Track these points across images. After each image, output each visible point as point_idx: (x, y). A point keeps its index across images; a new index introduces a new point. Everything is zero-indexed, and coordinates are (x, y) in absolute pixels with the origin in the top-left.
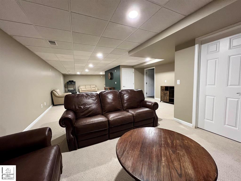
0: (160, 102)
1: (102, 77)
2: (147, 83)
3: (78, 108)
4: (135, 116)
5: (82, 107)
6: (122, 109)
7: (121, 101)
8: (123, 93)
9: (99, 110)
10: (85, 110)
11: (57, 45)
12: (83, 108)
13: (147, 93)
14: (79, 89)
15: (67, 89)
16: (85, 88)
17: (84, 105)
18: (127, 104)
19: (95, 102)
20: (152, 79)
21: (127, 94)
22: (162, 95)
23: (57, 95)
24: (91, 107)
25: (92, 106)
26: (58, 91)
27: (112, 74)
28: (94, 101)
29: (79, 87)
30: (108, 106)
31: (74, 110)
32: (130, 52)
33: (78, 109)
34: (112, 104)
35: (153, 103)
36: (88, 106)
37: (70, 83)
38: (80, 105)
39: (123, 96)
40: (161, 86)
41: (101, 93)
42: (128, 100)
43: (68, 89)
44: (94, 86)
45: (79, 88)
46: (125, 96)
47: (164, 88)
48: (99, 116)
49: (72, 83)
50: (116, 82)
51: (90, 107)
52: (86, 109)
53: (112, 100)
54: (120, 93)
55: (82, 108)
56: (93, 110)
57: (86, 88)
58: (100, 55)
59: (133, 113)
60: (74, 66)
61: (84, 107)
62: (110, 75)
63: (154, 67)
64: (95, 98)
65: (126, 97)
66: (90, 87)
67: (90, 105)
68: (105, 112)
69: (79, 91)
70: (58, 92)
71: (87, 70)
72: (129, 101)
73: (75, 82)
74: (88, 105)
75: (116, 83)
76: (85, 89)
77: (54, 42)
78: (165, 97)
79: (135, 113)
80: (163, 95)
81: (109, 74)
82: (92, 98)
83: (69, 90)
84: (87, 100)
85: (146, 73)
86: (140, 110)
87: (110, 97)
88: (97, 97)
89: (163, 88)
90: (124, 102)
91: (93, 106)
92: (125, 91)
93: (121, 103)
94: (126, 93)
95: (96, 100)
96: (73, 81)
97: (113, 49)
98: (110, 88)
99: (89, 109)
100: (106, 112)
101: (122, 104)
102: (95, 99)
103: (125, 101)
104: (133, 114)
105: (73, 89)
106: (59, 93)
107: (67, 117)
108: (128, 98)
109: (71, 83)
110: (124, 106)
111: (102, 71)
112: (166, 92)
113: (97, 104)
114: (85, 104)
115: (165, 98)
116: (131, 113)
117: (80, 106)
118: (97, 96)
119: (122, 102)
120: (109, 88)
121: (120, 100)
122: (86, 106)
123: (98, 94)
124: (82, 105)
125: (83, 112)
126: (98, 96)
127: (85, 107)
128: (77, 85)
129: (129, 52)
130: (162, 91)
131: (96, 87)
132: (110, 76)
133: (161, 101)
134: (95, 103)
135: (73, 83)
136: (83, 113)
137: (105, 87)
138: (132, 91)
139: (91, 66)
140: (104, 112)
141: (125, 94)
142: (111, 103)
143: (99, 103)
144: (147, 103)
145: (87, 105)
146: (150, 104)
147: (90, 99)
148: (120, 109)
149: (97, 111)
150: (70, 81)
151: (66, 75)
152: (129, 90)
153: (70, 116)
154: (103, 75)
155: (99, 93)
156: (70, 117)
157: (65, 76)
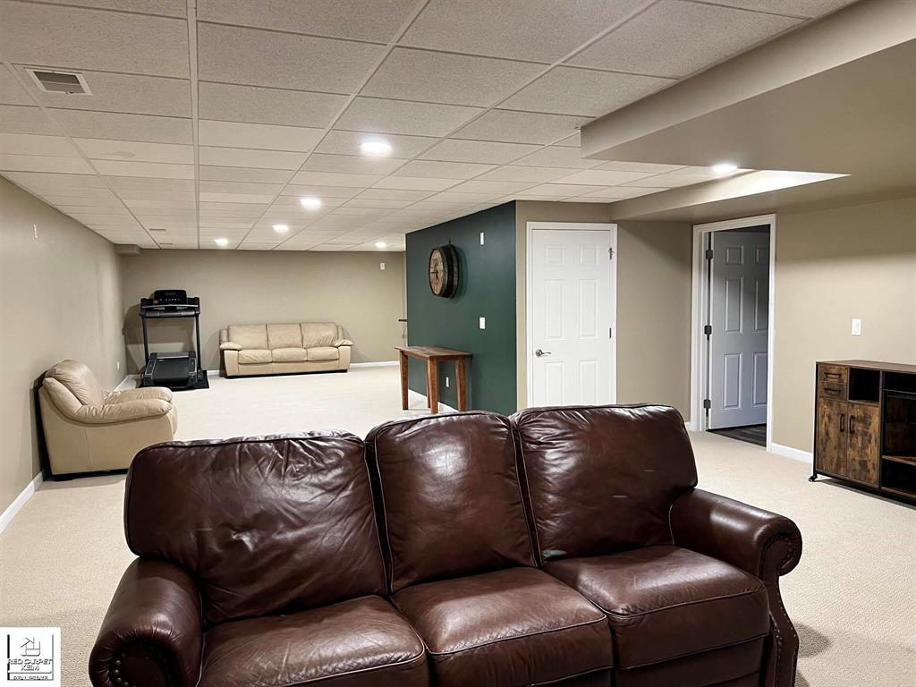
0: (813, 479)
1: (383, 266)
2: (708, 330)
3: (221, 546)
4: (625, 626)
5: (246, 539)
6: (527, 556)
7: (519, 496)
8: (537, 433)
9: (367, 562)
10: (265, 560)
11: (88, 92)
12: (256, 546)
13: (707, 404)
14: (222, 352)
15: (142, 346)
16: (263, 342)
17: (259, 529)
18: (565, 520)
19: (340, 499)
20: (750, 294)
21: (567, 444)
22: (827, 433)
23: (76, 406)
24: (312, 543)
25: (314, 536)
26: (79, 374)
27: (453, 257)
28: (329, 498)
29: (224, 334)
30: (424, 536)
31: (194, 565)
32: (592, 128)
33: (217, 558)
34: (461, 518)
35: (760, 522)
36: (290, 535)
37: (162, 307)
38: (229, 526)
39: (539, 454)
40: (818, 364)
41: (380, 437)
42: (576, 485)
43: (149, 345)
44: (329, 332)
45: (222, 346)
46: (551, 455)
47: (846, 378)
48: (364, 611)
49: (174, 309)
50: (482, 320)
51: (302, 541)
52: (274, 553)
53: (461, 489)
54: (518, 432)
55: (250, 546)
56: (322, 560)
57: (273, 342)
58: (376, 147)
59: (608, 595)
60: (198, 202)
61: (261, 540)
62: (440, 267)
63: (769, 220)
64: (338, 471)
65: (559, 462)
66: (298, 340)
67: (304, 524)
68: (405, 582)
69: (222, 367)
70: (84, 384)
71: (281, 229)
72: (578, 494)
73: (196, 301)
74: (293, 527)
75: (482, 326)
76: (266, 352)
77: (74, 79)
78: (853, 446)
79: (621, 599)
80: (833, 430)
81: (437, 255)
82: (317, 471)
83: (154, 355)
84: (282, 485)
85: (709, 255)
86: (660, 571)
87: (446, 460)
88: (353, 463)
89: (833, 380)
90: (545, 500)
91: (326, 531)
92: (553, 422)
93: (520, 506)
94: (556, 437)
95: (343, 487)
96: (184, 292)
97: (469, 114)
98: (438, 358)
99: (298, 557)
100: (415, 575)
101: (531, 516)
102: (339, 481)
103: (550, 497)
104: (607, 609)
105: (184, 351)
106: (86, 394)
107: (147, 628)
108: (570, 471)
109: (168, 309)
110: (542, 533)
111: (387, 231)
112: (858, 412)
113: (353, 519)
114: (266, 520)
115: (851, 453)
116: (594, 602)
117: (238, 532)
118: (350, 455)
119: (526, 499)
120: (432, 358)
121: (515, 485)
122: (279, 537)
123: (358, 441)
124: (245, 528)
125: (252, 577)
126: (358, 458)
127: (267, 542)
128: (209, 321)
129: (583, 129)
130: (830, 404)
131: (344, 336)
132: (441, 275)
133: (815, 473)
134: (338, 513)
135: (179, 306)
136: (256, 588)
137: (406, 349)
138: (600, 417)
139: (311, 203)
140: (397, 578)
141: (549, 445)
142: (454, 511)
143: (366, 507)
144: (717, 518)
145: (281, 526)
146: (739, 526)
147: (307, 479)
148: (518, 556)
149: (353, 570)
150: (161, 296)
151: (135, 251)
152: (580, 409)
153: (166, 619)
154: (390, 256)
155: (370, 437)
156: (163, 625)
157: (128, 258)
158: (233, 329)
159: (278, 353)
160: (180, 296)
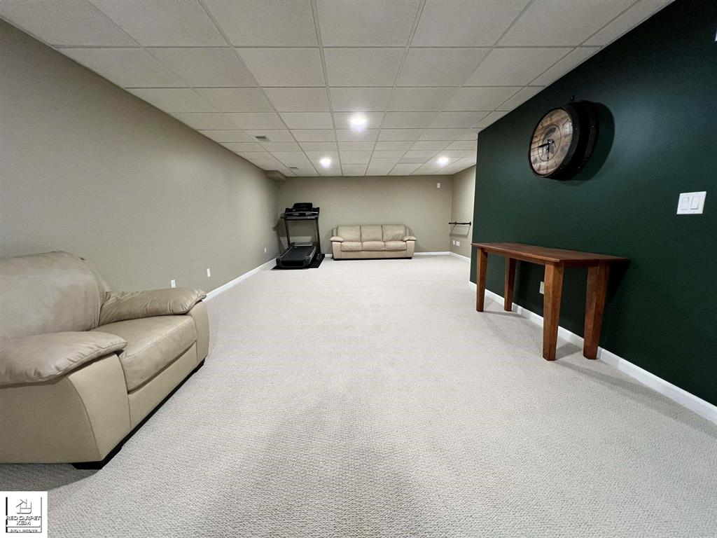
1: (439, 186)
14: (331, 243)
15: (286, 238)
16: (358, 237)
29: (335, 231)
37: (297, 214)
43: (290, 237)
44: (401, 231)
45: (332, 239)
49: (304, 215)
57: (363, 237)
62: (561, 131)
66: (380, 236)
69: (332, 252)
73: (317, 209)
76: (359, 244)
83: (294, 244)
109: (300, 215)
128: (325, 222)
131: (411, 234)
135: (307, 213)
150: (298, 207)
157: (275, 181)
158: (340, 229)
159: (366, 244)
160: (309, 206)
